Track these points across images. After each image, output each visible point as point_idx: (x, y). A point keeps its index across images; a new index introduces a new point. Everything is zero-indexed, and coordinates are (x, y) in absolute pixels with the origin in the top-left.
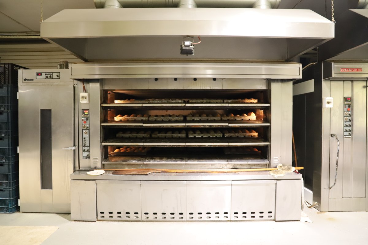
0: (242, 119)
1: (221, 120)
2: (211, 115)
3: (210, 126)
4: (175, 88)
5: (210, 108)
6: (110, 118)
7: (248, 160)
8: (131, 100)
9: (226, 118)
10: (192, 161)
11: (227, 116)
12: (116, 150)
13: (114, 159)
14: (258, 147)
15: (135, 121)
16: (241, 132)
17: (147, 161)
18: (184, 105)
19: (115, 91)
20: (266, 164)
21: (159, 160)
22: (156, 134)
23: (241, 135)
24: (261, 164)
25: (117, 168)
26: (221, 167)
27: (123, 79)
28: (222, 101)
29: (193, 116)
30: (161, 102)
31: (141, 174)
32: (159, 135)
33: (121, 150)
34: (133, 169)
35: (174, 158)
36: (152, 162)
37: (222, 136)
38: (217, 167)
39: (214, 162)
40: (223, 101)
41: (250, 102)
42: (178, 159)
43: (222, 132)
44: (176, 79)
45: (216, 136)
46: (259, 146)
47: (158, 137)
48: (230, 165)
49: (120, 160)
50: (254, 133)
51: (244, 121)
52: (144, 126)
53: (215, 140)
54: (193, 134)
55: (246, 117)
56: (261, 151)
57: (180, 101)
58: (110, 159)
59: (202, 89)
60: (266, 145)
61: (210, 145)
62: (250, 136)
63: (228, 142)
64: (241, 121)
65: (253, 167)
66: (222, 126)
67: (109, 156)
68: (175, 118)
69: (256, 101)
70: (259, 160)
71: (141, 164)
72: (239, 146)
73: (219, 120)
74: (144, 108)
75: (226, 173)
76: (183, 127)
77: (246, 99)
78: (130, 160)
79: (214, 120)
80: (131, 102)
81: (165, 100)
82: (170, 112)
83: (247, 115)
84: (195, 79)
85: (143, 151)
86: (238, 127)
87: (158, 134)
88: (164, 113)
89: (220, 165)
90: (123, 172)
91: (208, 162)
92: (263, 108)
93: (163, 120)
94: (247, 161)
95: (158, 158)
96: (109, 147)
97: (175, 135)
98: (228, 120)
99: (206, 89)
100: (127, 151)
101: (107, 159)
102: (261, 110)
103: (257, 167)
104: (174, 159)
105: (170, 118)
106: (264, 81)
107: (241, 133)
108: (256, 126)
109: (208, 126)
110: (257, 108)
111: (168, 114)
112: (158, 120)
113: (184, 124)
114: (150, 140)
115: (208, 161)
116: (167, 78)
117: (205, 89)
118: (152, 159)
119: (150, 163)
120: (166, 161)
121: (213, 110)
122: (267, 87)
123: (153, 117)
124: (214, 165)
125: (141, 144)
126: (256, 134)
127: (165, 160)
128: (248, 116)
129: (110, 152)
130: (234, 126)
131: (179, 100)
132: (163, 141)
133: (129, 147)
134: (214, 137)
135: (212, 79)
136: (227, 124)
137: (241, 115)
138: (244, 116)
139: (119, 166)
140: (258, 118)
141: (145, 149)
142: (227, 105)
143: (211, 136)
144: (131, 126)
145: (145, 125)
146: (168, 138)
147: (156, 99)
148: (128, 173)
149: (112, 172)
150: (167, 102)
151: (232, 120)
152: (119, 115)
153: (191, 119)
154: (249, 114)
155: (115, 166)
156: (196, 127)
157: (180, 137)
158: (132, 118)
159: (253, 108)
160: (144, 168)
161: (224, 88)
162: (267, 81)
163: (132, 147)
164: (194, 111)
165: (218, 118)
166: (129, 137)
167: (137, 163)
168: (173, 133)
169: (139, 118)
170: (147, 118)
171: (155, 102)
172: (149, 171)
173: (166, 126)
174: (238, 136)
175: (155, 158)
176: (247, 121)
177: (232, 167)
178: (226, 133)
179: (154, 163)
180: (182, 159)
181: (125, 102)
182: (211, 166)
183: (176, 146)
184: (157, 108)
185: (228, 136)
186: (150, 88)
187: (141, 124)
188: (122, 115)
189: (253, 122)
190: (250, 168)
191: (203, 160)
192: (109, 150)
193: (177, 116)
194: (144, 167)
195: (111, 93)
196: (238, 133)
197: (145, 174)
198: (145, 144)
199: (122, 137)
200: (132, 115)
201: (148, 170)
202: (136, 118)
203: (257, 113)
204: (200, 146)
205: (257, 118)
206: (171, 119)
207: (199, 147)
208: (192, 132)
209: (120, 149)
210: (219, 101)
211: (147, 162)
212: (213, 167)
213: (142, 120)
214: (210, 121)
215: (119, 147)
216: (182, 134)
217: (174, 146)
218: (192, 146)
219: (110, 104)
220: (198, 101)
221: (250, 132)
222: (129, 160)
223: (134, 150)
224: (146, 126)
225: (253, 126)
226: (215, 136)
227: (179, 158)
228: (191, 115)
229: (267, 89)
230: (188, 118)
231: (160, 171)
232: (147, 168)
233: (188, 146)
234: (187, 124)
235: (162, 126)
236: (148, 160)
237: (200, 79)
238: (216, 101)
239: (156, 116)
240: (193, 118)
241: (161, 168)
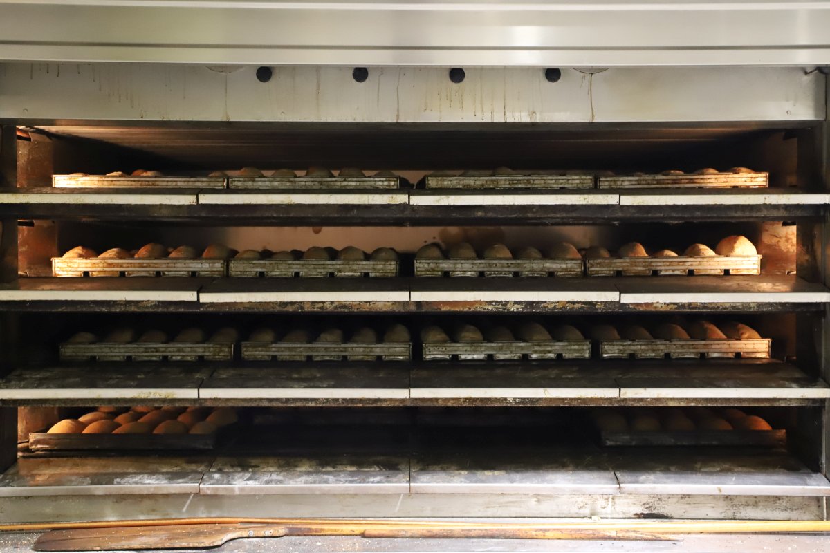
0: (691, 273)
1: (585, 273)
2: (534, 252)
3: (531, 303)
4: (359, 120)
5: (530, 215)
6: (31, 263)
7: (723, 478)
8: (137, 172)
9: (609, 265)
10: (442, 475)
11: (615, 253)
12: (60, 427)
13: (45, 473)
14: (772, 412)
15: (158, 281)
16: (685, 335)
17: (217, 476)
18: (401, 199)
19: (53, 129)
20: (818, 499)
21: (278, 473)
22: (265, 346)
23: (682, 348)
24: (790, 498)
25: (59, 517)
26: (587, 511)
27: (93, 67)
28: (588, 180)
29: (446, 255)
30: (287, 185)
31: (184, 545)
32: (279, 349)
33: (85, 425)
34: (142, 518)
35: (352, 464)
36: (241, 483)
37: (587, 355)
38: (565, 509)
39: (551, 482)
40: (596, 180)
41: (728, 185)
42: (370, 465)
43: (587, 336)
44: (361, 74)
45: (559, 356)
46: (776, 404)
47: (274, 357)
48: (631, 499)
49: (78, 474)
50: (749, 338)
51: (700, 282)
52: (204, 304)
53: (553, 373)
54: (445, 342)
55: (709, 261)
56: (787, 432)
57: (381, 182)
58: (23, 472)
59: (493, 124)
60: (814, 400)
61: (531, 400)
62: (730, 355)
63: (619, 385)
64: (684, 282)
65: (750, 512)
66: (590, 303)
67: (20, 454)
68: (355, 267)
69: (760, 179)
70: (775, 478)
71: (184, 496)
72: (671, 404)
73: (576, 277)
74: (203, 214)
75: (610, 538)
76: (396, 309)
77: (711, 171)
78: (129, 474)
79: (551, 274)
80: (137, 185)
81: (307, 175)
82: (332, 237)
83: (713, 247)
84: (457, 74)
85: (198, 429)
86: (668, 309)
87: (275, 342)
88: (303, 238)
89: (580, 500)
90: (95, 534)
91: (521, 481)
92: (799, 213)
93: (297, 274)
94: (715, 478)
95: (271, 461)
96: (22, 411)
97: (358, 350)
98: (619, 274)
99: (510, 120)
100: (116, 431)
101: (12, 471)
102: (785, 224)
103: (769, 514)
104: (354, 469)
105: (332, 266)
106: (806, 79)
107: (680, 340)
108: (760, 305)
109: (519, 303)
110: (764, 213)
111: (323, 246)
112: (276, 273)
113: (402, 296)
114: (232, 372)
115: (517, 476)
116: (318, 68)
117: (506, 123)
118: (244, 467)
119: (232, 490)
120: (311, 478)
121: (545, 224)
122: (817, 109)
123: (248, 259)
124: (550, 497)
125: (191, 394)
126: (758, 347)
127: (308, 473)
128: (718, 253)
129: (27, 436)
130: (647, 304)
131: (376, 176)
132: (296, 376)
133: (127, 410)
134: (550, 360)
135: (542, 75)
136: (612, 296)
137: (685, 246)
138: (696, 253)
139: (73, 507)
140: (771, 263)
141: (209, 419)
142: (612, 199)
143: (534, 356)
144: (136, 303)
145: (206, 298)
146: (323, 364)
147: (265, 173)
148: (120, 539)
149: (35, 538)
150: (317, 186)
151: (638, 276)
152: (78, 250)
153: (433, 270)
154: (724, 245)
155: (49, 509)
156: (458, 309)
157: (379, 358)
158: (141, 265)
159: (747, 214)
160: (202, 514)
161: (597, 120)
162: (822, 76)
163: (140, 408)
164: (453, 230)
165: (570, 265)
166: (129, 358)
167: (165, 492)
168: (347, 339)
169: (180, 266)
170: (218, 266)
171: (261, 183)
172: (226, 531)
173: (314, 303)
174: (667, 355)
175: (254, 462)
176: (714, 283)
177: (640, 510)
178: (611, 341)
179: (252, 489)
180: (390, 466)
181: (105, 185)
182: (533, 502)
183: (361, 400)
184: (267, 214)
185: (620, 351)
186: (234, 118)
187: (190, 296)
188: (94, 249)
189: (743, 283)
190: (730, 514)
191: (496, 473)
192: (21, 427)
193: (367, 257)
194: (202, 509)
195: (33, 136)
196: (669, 338)
197: (207, 543)
198: (206, 393)
199: (93, 358)
200: (143, 251)
201: (222, 526)
202: (162, 265)
203: (766, 239)
204: (479, 404)
205: (763, 264)
206: (340, 271)
207: (477, 409)
208: (441, 336)
209: (81, 419)
210: (575, 180)
211: (218, 482)
212: (546, 508)
213: (194, 273)
214: (528, 278)
215: (72, 410)
216: (392, 341)
217: (352, 400)
218: (440, 404)
219: (27, 191)
220: (472, 183)
221: (729, 338)
222: (123, 475)
223: (154, 424)
224: (212, 304)
225: (747, 305)
226: (552, 355)
227: (378, 464)
228: (436, 252)
229: (821, 118)
230: (421, 266)
231: (281, 530)
232: (215, 515)
233: (420, 404)
234: (418, 296)
235: (292, 303)
236: (220, 471)
237: (482, 71)
238: (562, 181)
239: (266, 254)
240: (446, 265)
241: (285, 511)
